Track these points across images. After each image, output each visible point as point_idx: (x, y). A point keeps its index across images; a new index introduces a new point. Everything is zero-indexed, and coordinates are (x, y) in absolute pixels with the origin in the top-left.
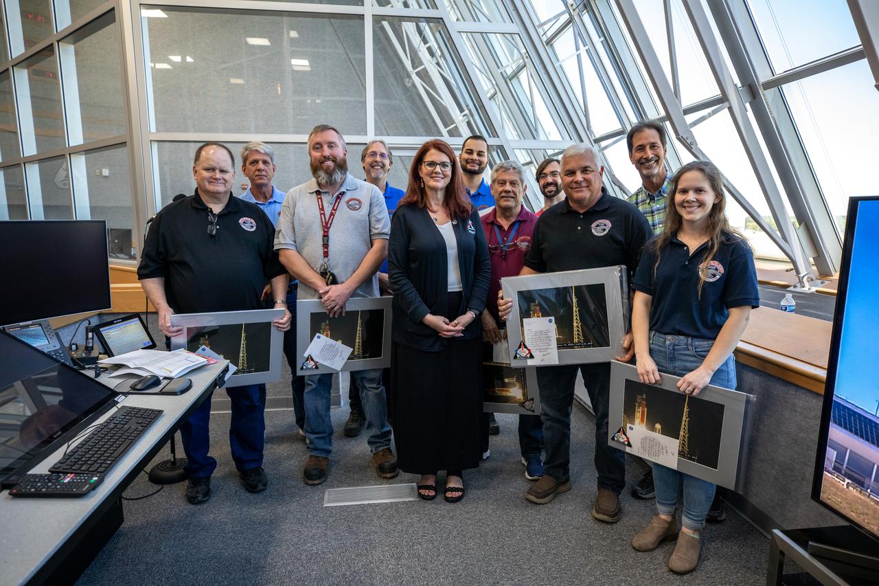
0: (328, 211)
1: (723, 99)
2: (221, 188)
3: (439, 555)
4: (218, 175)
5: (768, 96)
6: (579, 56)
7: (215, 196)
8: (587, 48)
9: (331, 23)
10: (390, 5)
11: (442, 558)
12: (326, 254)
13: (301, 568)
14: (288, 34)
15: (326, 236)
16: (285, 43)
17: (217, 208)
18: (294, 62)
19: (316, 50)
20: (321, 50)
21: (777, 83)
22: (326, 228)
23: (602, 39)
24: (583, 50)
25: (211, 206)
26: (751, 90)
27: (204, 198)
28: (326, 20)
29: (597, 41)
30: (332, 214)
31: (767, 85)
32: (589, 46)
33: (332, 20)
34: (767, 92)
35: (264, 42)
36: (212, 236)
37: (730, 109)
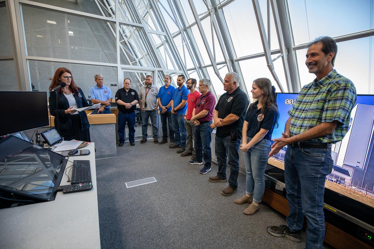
0: (147, 91)
1: (226, 62)
2: (128, 88)
3: (171, 196)
4: (128, 85)
5: (236, 63)
6: (183, 45)
7: (127, 89)
8: (185, 43)
9: (86, 20)
10: (112, 17)
11: (172, 196)
12: (146, 99)
13: (129, 207)
14: (67, 21)
15: (146, 96)
16: (66, 25)
17: (127, 91)
18: (70, 32)
19: (80, 29)
20: (83, 29)
21: (238, 60)
22: (146, 94)
23: (190, 41)
24: (184, 43)
25: (126, 90)
26: (232, 61)
27: (125, 89)
28: (84, 18)
29: (188, 41)
30: (148, 92)
31: (236, 61)
32: (186, 43)
33: (87, 19)
34: (236, 62)
35: (54, 23)
36: (126, 96)
37: (227, 66)
